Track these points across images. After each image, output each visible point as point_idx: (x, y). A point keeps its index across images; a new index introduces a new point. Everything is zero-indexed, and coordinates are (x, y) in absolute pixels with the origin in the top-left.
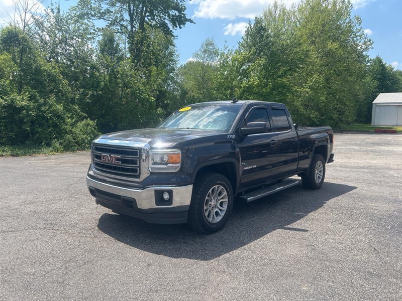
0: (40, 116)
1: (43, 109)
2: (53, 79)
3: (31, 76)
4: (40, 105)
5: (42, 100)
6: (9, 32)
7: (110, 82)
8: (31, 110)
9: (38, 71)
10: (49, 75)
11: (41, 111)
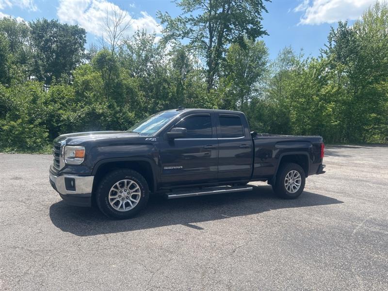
0: (114, 121)
1: (118, 115)
2: (130, 91)
3: (113, 89)
4: (116, 113)
5: (118, 109)
6: (101, 55)
7: (177, 93)
8: (108, 117)
9: (119, 85)
10: (128, 88)
11: (116, 118)
